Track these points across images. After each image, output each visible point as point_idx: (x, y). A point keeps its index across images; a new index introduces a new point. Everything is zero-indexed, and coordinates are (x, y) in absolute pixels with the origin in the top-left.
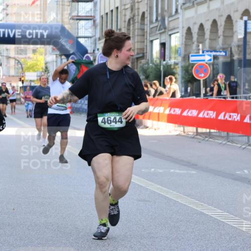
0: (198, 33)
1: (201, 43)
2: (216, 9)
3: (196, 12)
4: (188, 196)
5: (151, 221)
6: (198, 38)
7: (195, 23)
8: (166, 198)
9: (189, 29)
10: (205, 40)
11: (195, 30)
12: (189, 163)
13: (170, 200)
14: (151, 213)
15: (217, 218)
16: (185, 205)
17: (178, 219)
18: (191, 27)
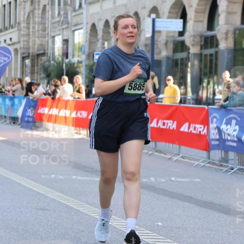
0: (103, 30)
1: (106, 40)
2: (123, 5)
3: (101, 7)
4: (90, 205)
5: (50, 231)
6: (103, 36)
7: (100, 20)
8: (67, 206)
9: (94, 26)
10: (111, 38)
11: (100, 27)
12: (92, 169)
13: (72, 208)
14: (50, 223)
15: (121, 229)
16: (87, 215)
17: (79, 229)
18: (96, 24)
